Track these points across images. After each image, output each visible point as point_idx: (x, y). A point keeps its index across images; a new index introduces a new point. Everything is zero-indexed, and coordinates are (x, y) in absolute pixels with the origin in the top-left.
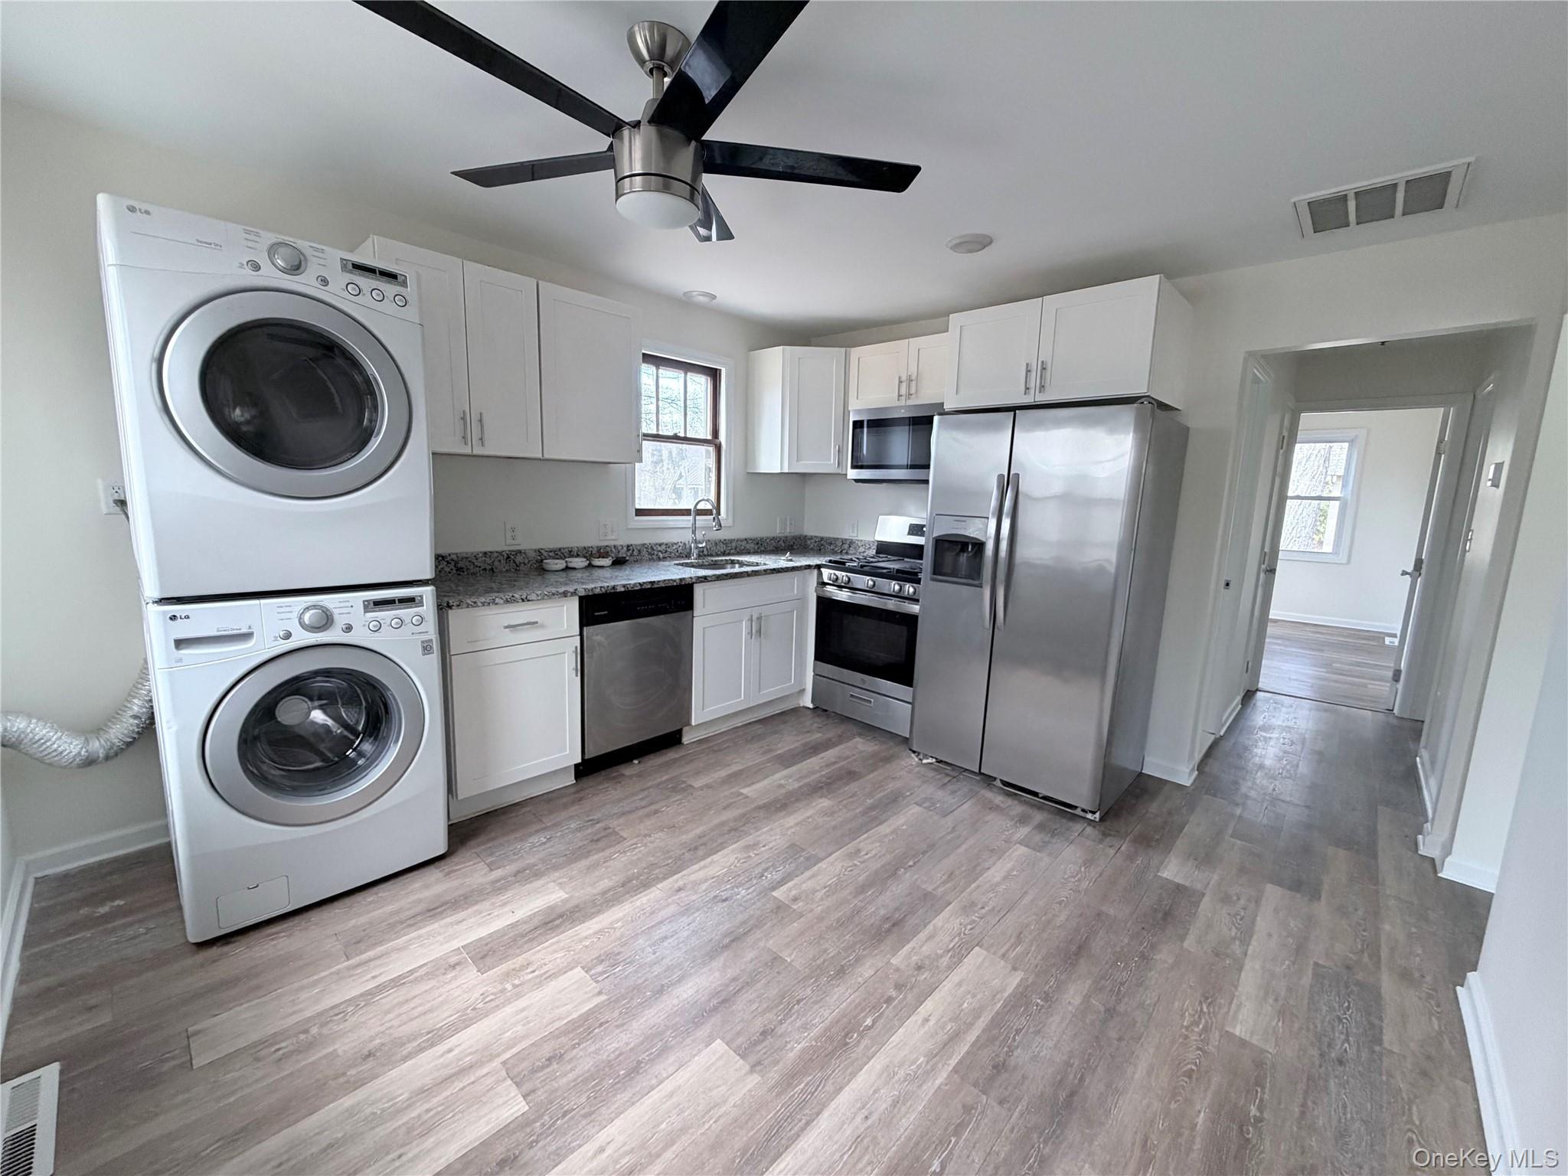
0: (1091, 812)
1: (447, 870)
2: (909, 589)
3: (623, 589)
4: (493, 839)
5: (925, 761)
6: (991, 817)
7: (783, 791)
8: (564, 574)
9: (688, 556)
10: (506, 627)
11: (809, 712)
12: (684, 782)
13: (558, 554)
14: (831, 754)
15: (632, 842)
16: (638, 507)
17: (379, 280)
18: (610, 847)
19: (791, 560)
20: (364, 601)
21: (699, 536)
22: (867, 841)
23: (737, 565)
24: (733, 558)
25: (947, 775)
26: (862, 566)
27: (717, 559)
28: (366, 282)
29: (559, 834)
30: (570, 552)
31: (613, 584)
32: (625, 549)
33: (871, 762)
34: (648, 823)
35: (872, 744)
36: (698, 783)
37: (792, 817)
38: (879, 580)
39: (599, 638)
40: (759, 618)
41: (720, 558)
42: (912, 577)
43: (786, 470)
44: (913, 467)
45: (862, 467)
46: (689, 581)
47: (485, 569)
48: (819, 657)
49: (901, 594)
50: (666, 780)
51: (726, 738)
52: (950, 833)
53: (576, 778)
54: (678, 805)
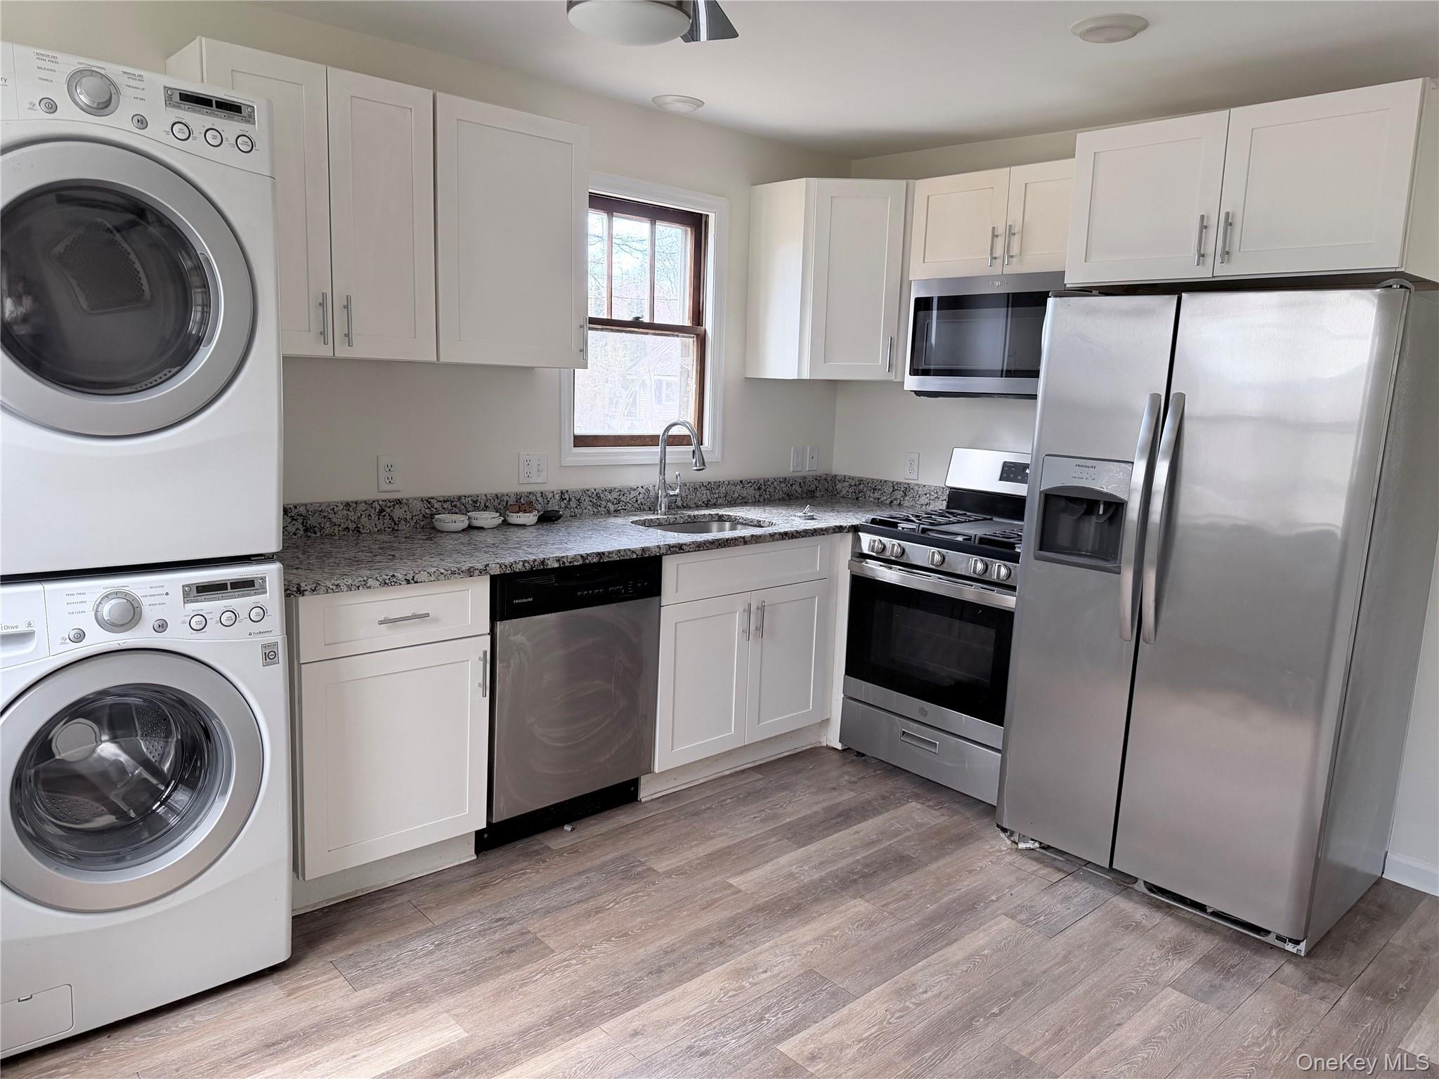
0: (1291, 940)
1: (290, 987)
2: (1000, 569)
3: (556, 565)
4: (356, 942)
5: (1022, 846)
6: (1127, 940)
7: (794, 885)
8: (464, 538)
9: (653, 509)
10: (381, 623)
11: (836, 756)
12: (642, 863)
13: (456, 504)
14: (868, 827)
15: (564, 956)
16: (578, 432)
17: (217, 116)
18: (529, 962)
19: (812, 518)
20: (183, 586)
21: (670, 476)
22: (926, 971)
23: (727, 525)
24: (722, 512)
25: (1059, 870)
26: (924, 531)
27: (696, 513)
28: (198, 119)
29: (452, 939)
30: (475, 502)
31: (542, 556)
32: (557, 497)
33: (934, 842)
34: (588, 927)
35: (938, 813)
36: (662, 865)
37: (808, 927)
38: (951, 554)
39: (520, 638)
40: (762, 609)
41: (702, 512)
42: (1003, 549)
43: (806, 375)
44: (1009, 373)
45: (926, 373)
46: (655, 552)
47: (347, 528)
48: (851, 670)
49: (986, 578)
50: (613, 861)
51: (709, 793)
52: (1059, 964)
53: (477, 852)
54: (632, 901)
